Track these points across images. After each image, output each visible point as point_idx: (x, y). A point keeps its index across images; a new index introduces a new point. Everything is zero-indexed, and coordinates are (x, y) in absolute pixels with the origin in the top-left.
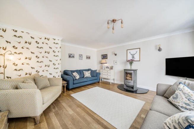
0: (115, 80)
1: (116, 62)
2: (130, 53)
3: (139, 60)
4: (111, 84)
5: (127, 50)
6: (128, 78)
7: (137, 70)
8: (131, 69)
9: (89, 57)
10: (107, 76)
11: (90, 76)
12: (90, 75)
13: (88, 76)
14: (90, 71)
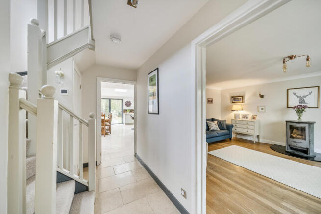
0: (260, 137)
1: (262, 109)
2: (294, 94)
3: (317, 107)
4: (255, 143)
5: (288, 89)
6: (294, 135)
7: (315, 123)
8: (300, 121)
9: (211, 100)
10: (247, 130)
11: (218, 129)
12: (217, 127)
13: (215, 129)
14: (217, 122)
